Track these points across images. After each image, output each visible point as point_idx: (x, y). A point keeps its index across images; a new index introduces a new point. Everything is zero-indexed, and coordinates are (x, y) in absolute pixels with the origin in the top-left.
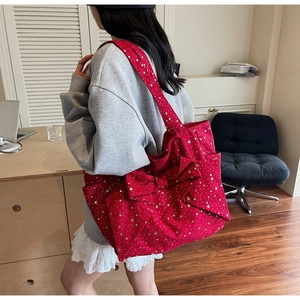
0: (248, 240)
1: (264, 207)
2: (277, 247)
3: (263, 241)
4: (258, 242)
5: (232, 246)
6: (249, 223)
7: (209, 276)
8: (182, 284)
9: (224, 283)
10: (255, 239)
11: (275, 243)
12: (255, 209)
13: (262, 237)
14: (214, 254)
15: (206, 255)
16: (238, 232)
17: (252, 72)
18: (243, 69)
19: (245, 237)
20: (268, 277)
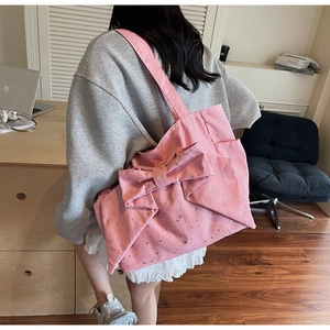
0: (271, 259)
1: (296, 223)
2: (302, 273)
3: (287, 263)
4: (281, 263)
5: (251, 263)
6: (275, 240)
7: (221, 292)
8: (189, 296)
9: (235, 303)
10: (278, 259)
11: (301, 267)
12: (285, 224)
13: (287, 259)
14: (230, 269)
15: (221, 268)
16: (262, 248)
17: (311, 68)
18: (301, 64)
19: (268, 255)
20: (285, 305)
